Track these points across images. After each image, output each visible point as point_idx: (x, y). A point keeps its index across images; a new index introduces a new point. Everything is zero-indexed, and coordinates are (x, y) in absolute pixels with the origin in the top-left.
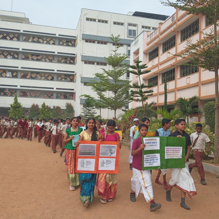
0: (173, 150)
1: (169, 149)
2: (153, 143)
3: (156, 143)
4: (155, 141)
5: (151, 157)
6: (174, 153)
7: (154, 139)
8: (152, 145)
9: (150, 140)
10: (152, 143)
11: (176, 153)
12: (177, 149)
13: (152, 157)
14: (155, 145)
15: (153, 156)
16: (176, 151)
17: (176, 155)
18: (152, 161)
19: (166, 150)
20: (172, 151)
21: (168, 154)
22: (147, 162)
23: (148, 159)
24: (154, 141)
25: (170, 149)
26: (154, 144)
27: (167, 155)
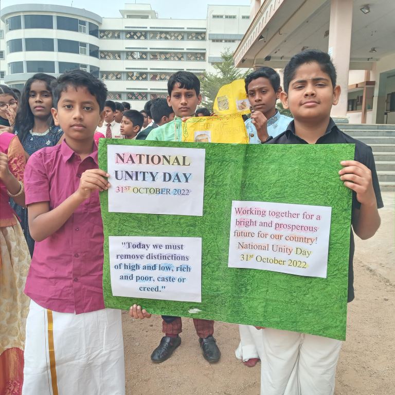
0: (276, 220)
1: (254, 217)
2: (167, 177)
3: (183, 178)
4: (181, 170)
5: (151, 250)
6: (283, 243)
7: (172, 160)
8: (158, 191)
9: (150, 159)
10: (159, 178)
11: (292, 245)
12: (300, 221)
13: (156, 252)
14: (178, 192)
15: (168, 247)
16: (293, 227)
17: (294, 256)
18: (156, 274)
19: (234, 217)
20: (271, 231)
21: (247, 240)
22: (128, 272)
23: (133, 262)
24: (173, 169)
25: (263, 213)
26: (172, 185)
27: (241, 246)
